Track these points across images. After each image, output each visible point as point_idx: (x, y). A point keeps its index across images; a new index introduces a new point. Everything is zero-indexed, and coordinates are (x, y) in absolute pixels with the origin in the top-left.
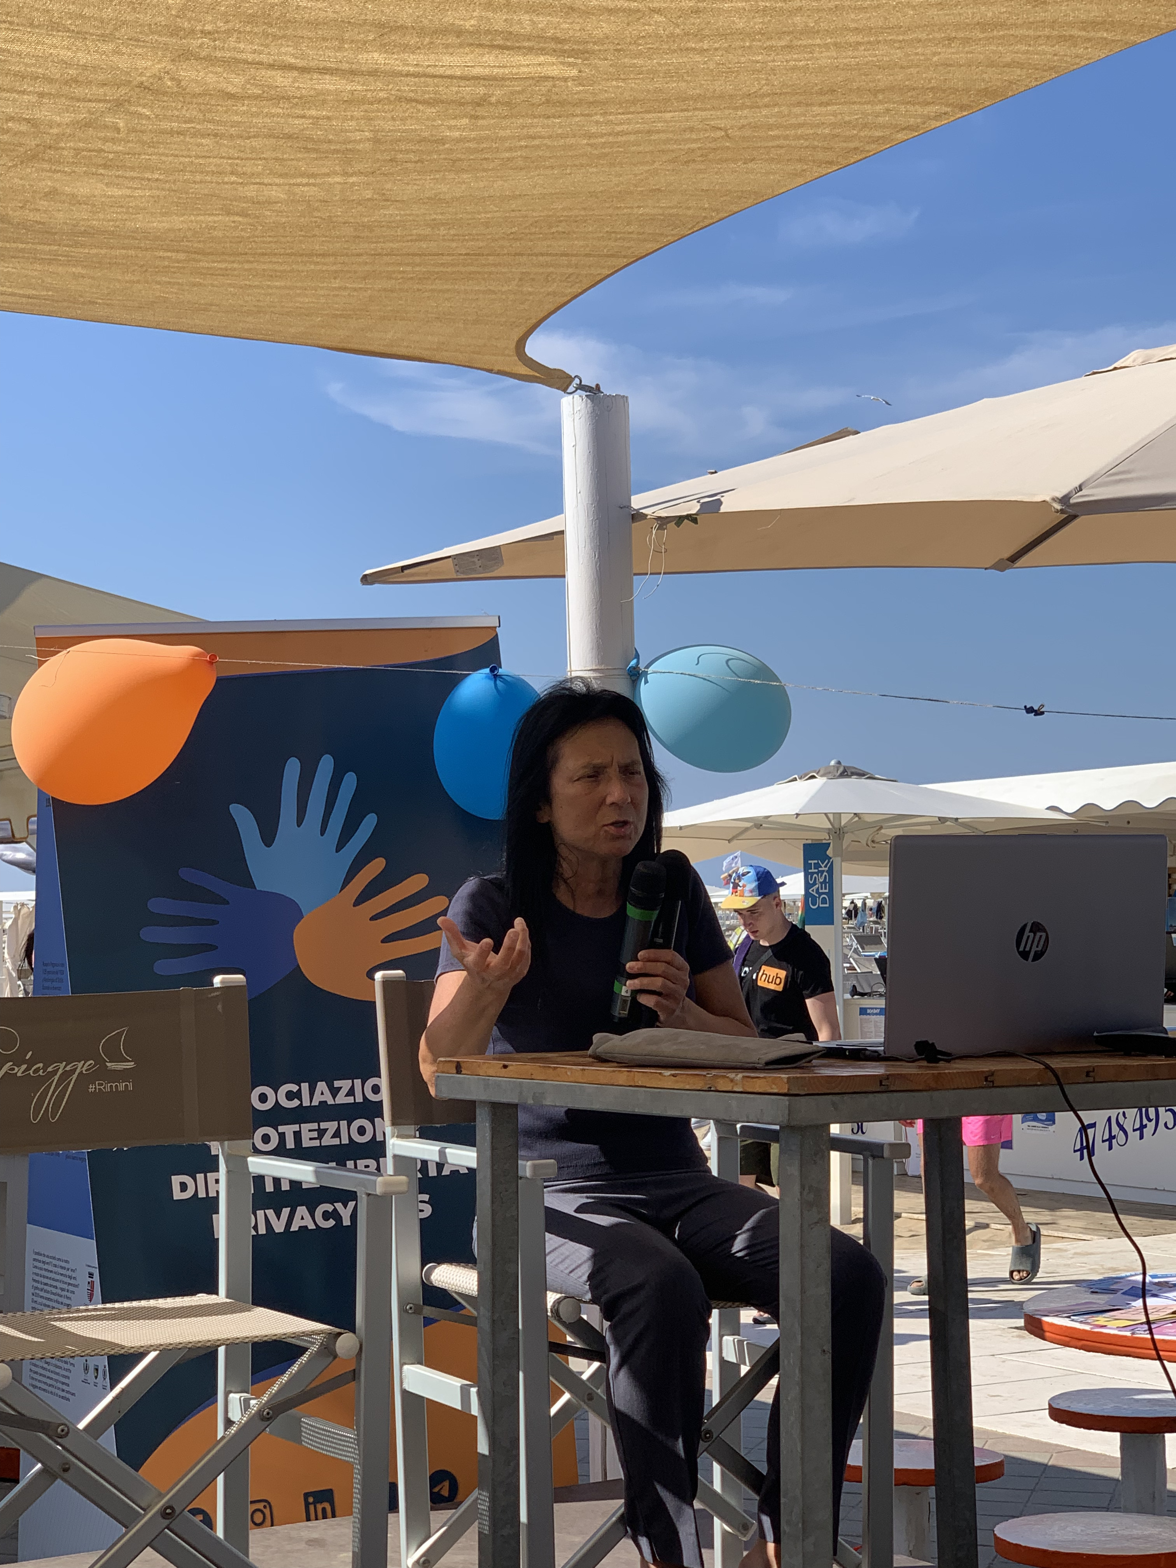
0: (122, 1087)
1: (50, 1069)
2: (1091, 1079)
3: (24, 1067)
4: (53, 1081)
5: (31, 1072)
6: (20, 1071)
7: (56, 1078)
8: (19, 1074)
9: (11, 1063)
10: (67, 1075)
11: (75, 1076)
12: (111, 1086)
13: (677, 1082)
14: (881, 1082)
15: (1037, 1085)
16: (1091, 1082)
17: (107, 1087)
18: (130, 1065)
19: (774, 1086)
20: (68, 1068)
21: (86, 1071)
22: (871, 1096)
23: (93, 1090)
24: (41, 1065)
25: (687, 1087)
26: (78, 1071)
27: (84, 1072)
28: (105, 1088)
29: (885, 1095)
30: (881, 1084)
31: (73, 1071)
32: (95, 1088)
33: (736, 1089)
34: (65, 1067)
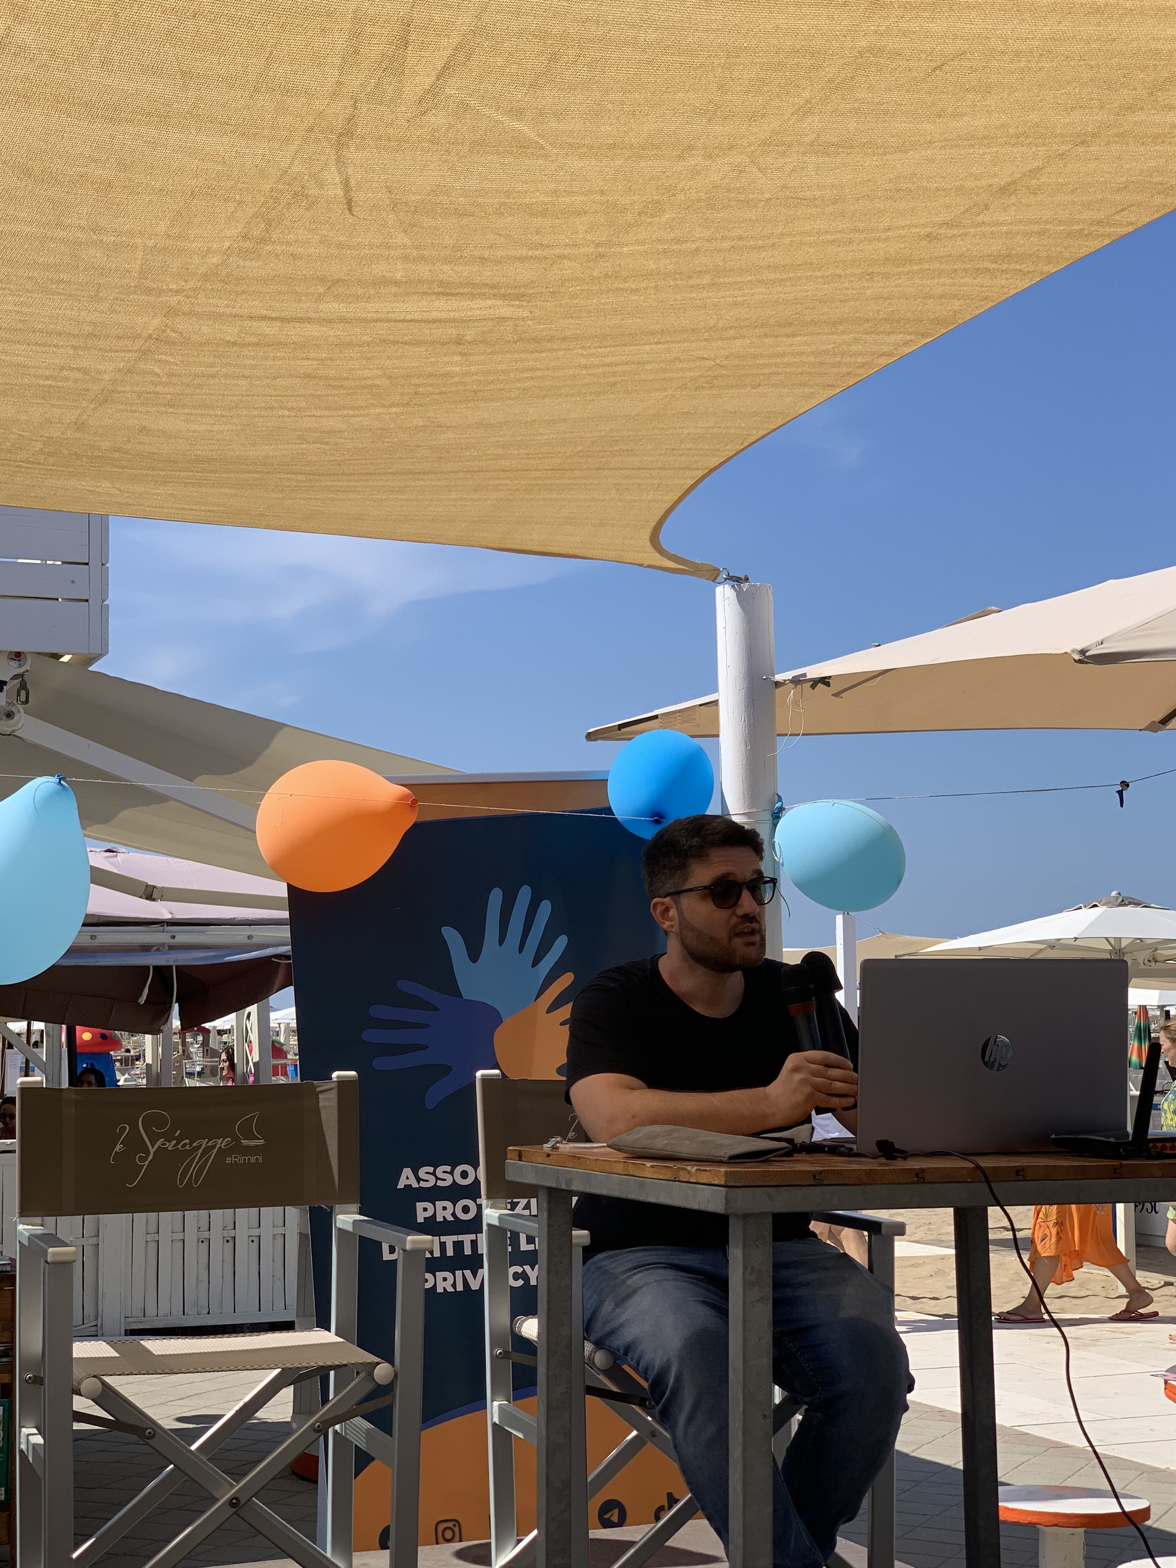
0: (253, 1160)
1: (195, 1145)
2: (1021, 1178)
3: (174, 1142)
4: (197, 1154)
5: (180, 1146)
6: (170, 1146)
7: (200, 1151)
8: (170, 1148)
9: (163, 1139)
10: (208, 1149)
11: (215, 1150)
12: (245, 1159)
13: (654, 1172)
14: (814, 1176)
15: (967, 1182)
16: (1020, 1181)
17: (240, 1159)
18: (261, 1142)
19: (716, 1179)
20: (210, 1144)
21: (224, 1146)
22: (805, 1188)
23: (230, 1162)
24: (187, 1141)
25: (661, 1177)
26: (218, 1146)
27: (223, 1147)
28: (239, 1160)
29: (818, 1188)
30: (814, 1178)
31: (214, 1147)
32: (231, 1160)
33: (691, 1180)
34: (207, 1143)
